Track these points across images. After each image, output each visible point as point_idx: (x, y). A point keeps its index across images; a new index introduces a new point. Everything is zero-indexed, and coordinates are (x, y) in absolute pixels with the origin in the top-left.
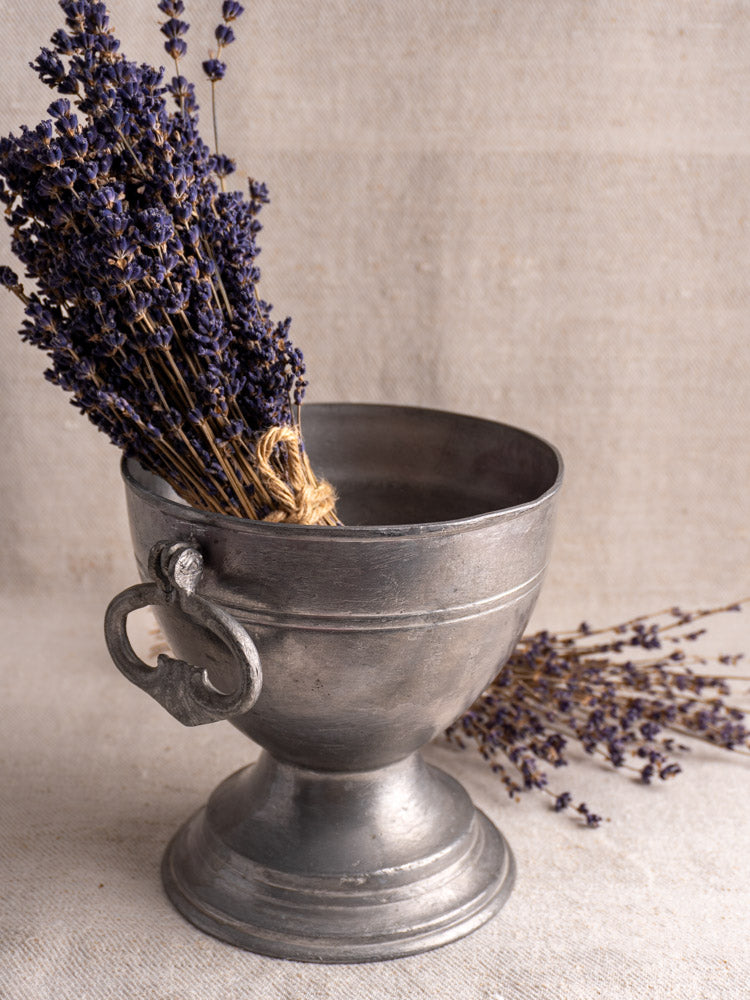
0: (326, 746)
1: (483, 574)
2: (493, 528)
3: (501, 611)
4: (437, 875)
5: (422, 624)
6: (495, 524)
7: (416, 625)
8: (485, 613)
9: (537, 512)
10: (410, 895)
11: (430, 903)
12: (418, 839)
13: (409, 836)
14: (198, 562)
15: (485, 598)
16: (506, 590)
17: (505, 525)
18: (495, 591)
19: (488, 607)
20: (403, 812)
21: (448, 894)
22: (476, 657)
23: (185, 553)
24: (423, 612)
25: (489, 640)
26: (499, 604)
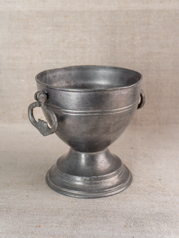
0: (79, 144)
1: (113, 103)
2: (116, 92)
3: (119, 113)
4: (107, 179)
5: (98, 114)
6: (116, 90)
7: (96, 114)
8: (114, 113)
9: (129, 89)
10: (100, 183)
11: (105, 186)
12: (104, 170)
13: (101, 169)
14: (45, 97)
15: (114, 109)
16: (121, 108)
17: (119, 91)
18: (117, 108)
19: (115, 111)
20: (100, 163)
21: (110, 184)
22: (114, 124)
23: (42, 94)
24: (98, 111)
25: (117, 120)
26: (119, 111)
